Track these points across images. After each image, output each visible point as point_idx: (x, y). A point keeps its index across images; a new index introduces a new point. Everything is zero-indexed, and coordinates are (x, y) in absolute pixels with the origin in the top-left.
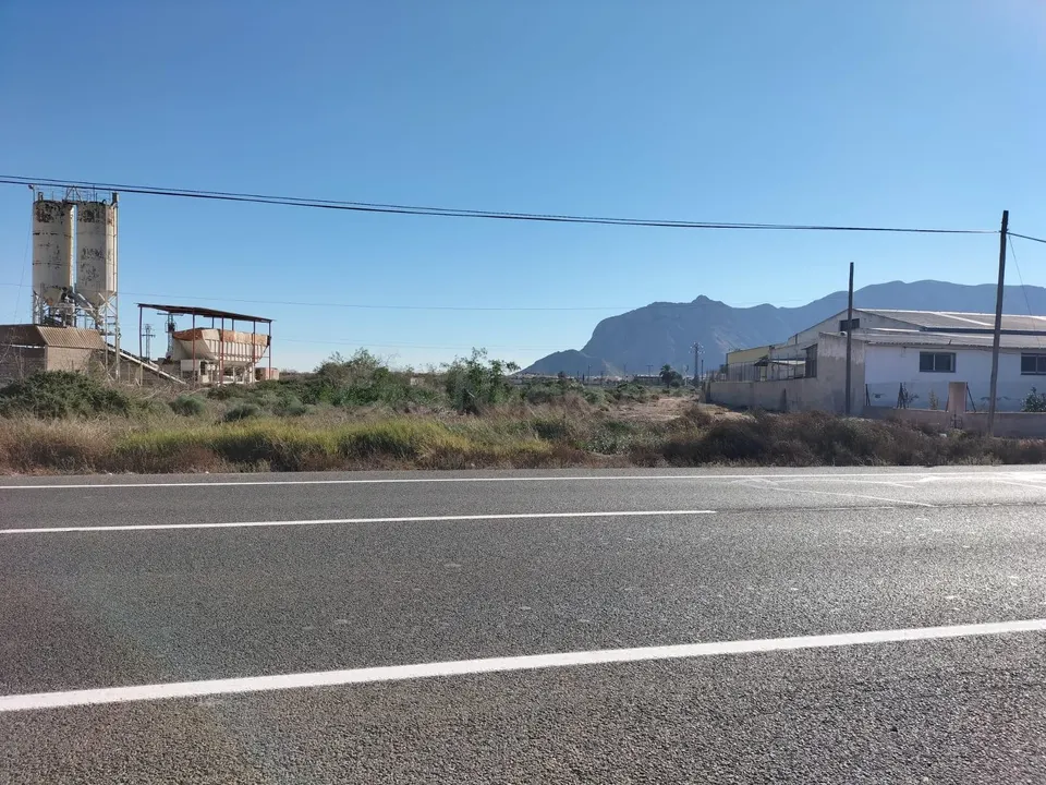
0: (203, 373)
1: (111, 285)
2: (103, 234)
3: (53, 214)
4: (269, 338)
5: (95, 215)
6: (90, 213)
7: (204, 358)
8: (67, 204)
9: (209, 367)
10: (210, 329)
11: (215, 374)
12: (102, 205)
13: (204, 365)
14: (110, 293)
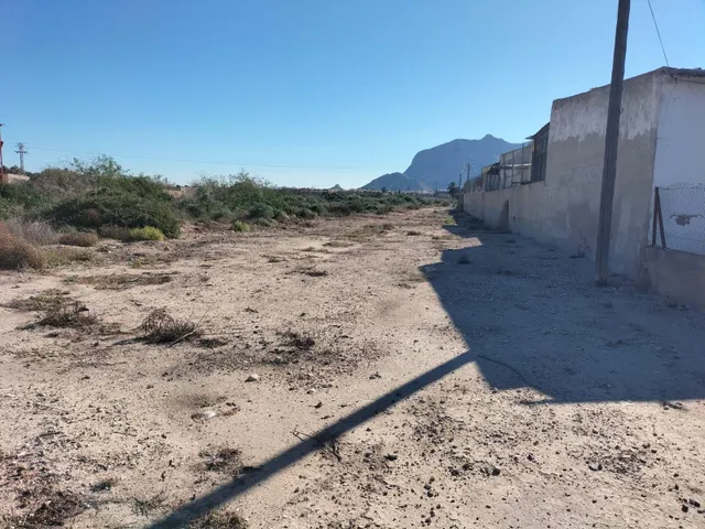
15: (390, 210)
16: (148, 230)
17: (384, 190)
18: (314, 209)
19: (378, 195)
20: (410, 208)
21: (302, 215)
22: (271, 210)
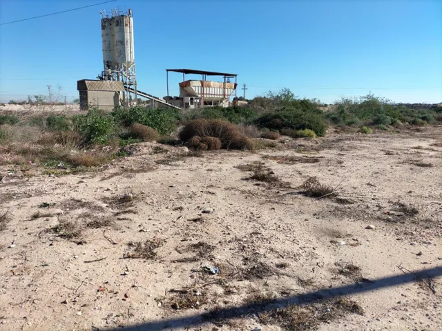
0: (192, 103)
1: (129, 58)
2: (123, 32)
3: (107, 24)
4: (236, 85)
5: (120, 21)
8: (113, 19)
9: (195, 101)
10: (196, 81)
11: (199, 104)
12: (122, 16)
13: (192, 99)
14: (129, 63)
18: (424, 118)
21: (414, 123)
22: (389, 119)
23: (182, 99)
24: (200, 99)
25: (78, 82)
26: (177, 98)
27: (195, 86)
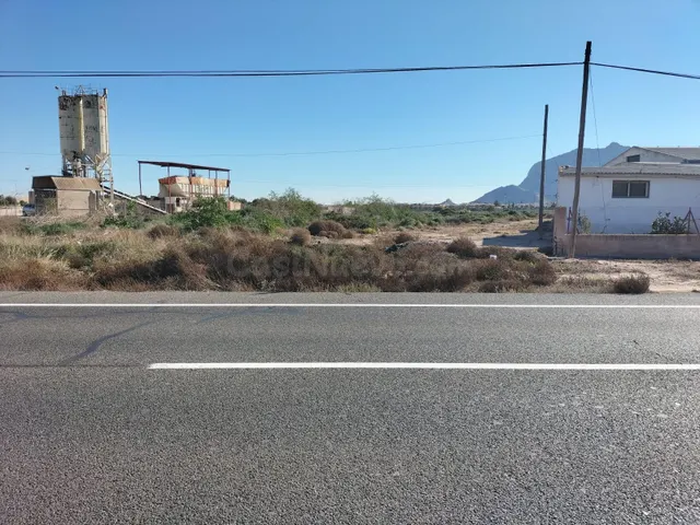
0: (178, 205)
1: (104, 148)
2: (97, 116)
3: (69, 104)
4: (228, 182)
5: (92, 103)
6: (89, 103)
7: (179, 196)
8: (78, 97)
9: (182, 202)
10: (182, 176)
11: (187, 205)
12: (97, 96)
13: (178, 201)
14: (104, 154)
15: (492, 221)
16: (370, 229)
17: (496, 204)
18: (436, 220)
19: (490, 209)
20: (511, 220)
21: (430, 224)
22: (414, 221)
23: (163, 199)
24: (189, 199)
25: (35, 178)
26: (156, 199)
27: (182, 183)
